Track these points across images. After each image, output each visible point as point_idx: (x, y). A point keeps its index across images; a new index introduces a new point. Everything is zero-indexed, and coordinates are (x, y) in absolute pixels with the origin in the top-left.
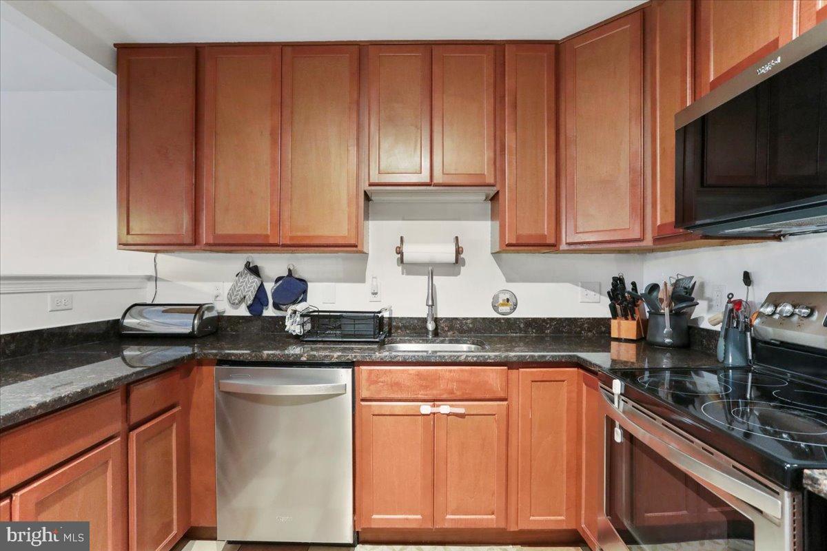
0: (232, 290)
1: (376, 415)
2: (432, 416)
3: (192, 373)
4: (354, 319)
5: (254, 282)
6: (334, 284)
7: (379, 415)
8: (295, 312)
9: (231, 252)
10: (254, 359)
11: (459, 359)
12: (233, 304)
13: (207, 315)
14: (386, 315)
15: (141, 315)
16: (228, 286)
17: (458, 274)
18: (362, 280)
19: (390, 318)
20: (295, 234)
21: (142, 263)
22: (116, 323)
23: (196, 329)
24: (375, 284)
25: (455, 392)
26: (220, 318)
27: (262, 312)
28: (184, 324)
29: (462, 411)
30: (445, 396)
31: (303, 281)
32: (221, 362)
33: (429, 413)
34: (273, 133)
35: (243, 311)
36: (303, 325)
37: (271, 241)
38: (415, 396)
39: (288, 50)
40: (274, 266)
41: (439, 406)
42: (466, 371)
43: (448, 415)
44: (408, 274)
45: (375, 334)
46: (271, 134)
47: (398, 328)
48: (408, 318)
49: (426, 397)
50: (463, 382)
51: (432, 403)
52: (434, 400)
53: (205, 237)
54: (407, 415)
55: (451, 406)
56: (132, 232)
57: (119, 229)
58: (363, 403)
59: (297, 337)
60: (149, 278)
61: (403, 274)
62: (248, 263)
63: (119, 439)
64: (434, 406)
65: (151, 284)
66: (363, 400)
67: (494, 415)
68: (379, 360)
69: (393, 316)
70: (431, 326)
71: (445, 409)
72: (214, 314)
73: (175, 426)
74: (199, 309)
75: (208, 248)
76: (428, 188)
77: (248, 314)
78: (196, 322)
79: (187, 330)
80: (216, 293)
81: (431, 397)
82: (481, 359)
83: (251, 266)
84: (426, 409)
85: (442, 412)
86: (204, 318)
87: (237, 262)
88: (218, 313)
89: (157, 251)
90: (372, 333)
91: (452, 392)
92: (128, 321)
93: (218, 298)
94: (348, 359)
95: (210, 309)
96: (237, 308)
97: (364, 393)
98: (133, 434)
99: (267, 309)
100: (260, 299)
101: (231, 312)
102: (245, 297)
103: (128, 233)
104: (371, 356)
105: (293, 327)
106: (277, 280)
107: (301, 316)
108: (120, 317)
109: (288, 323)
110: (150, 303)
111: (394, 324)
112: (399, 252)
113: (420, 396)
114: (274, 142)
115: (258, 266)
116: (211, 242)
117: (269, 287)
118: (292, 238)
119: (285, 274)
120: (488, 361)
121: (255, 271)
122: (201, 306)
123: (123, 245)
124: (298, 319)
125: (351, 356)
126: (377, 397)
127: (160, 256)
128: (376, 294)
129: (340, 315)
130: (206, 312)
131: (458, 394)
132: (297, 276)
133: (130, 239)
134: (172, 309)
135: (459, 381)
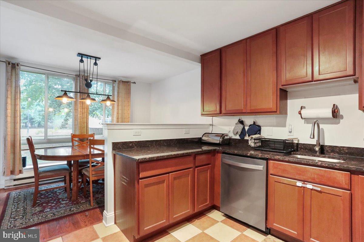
0: (234, 129)
1: (276, 182)
2: (302, 188)
3: (216, 156)
4: (275, 142)
5: (241, 126)
6: (272, 127)
7: (277, 182)
8: (252, 138)
9: (233, 116)
10: (233, 153)
11: (317, 164)
12: (234, 134)
13: (226, 137)
14: (296, 142)
15: (208, 136)
16: (233, 127)
17: (339, 123)
18: (284, 126)
19: (298, 144)
20: (252, 108)
21: (208, 120)
22: (200, 139)
23: (220, 142)
24: (290, 128)
25: (316, 179)
26: (230, 139)
27: (244, 137)
28: (217, 140)
29: (319, 189)
30: (310, 180)
31: (259, 127)
32: (224, 153)
33: (301, 186)
34: (244, 72)
35: (238, 137)
36: (255, 143)
37: (244, 111)
38: (295, 177)
39: (248, 40)
40: (249, 120)
41: (306, 184)
42: (322, 170)
43: (312, 189)
44: (307, 123)
45: (284, 149)
46: (243, 73)
47: (301, 148)
48: (307, 144)
49: (300, 179)
50: (321, 176)
51: (303, 182)
52: (304, 181)
53: (223, 111)
54: (290, 185)
55: (313, 186)
56: (204, 111)
57: (201, 110)
58: (271, 176)
59: (252, 147)
60: (211, 125)
61: (305, 123)
62: (240, 119)
63: (192, 169)
64: (304, 184)
65: (211, 127)
66: (271, 174)
67: (341, 196)
68: (277, 159)
69: (300, 143)
70: (317, 149)
71: (309, 186)
72: (228, 137)
73: (209, 171)
74: (223, 136)
75: (224, 115)
76: (311, 83)
77: (239, 138)
78: (221, 139)
79: (218, 142)
80: (229, 130)
81: (302, 179)
82: (331, 166)
83: (241, 120)
84: (299, 184)
85: (308, 187)
86: (225, 138)
87: (235, 119)
88: (230, 137)
89: (213, 116)
90: (282, 148)
91: (314, 179)
92: (203, 138)
93: (230, 132)
94: (265, 157)
95: (227, 135)
96: (236, 136)
97: (271, 171)
98: (196, 169)
99: (246, 137)
100: (243, 133)
101: (234, 137)
102: (238, 132)
103: (203, 111)
104: (274, 157)
105: (251, 143)
106: (250, 126)
107: (254, 139)
108: (201, 137)
109: (250, 142)
110: (211, 133)
111: (300, 146)
112: (300, 113)
113: (296, 178)
114: (244, 75)
115: (243, 120)
116: (225, 113)
117: (247, 128)
118: (251, 110)
119: (252, 123)
120: (335, 167)
121: (241, 122)
122: (223, 134)
123: (202, 115)
124: (253, 141)
125: (266, 156)
126: (277, 174)
127: (214, 117)
128: (291, 132)
129: (269, 140)
130: (225, 136)
131: (317, 180)
132: (257, 124)
133: (204, 113)
134: (217, 135)
135: (318, 175)
